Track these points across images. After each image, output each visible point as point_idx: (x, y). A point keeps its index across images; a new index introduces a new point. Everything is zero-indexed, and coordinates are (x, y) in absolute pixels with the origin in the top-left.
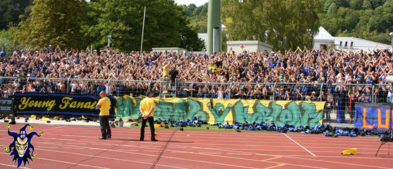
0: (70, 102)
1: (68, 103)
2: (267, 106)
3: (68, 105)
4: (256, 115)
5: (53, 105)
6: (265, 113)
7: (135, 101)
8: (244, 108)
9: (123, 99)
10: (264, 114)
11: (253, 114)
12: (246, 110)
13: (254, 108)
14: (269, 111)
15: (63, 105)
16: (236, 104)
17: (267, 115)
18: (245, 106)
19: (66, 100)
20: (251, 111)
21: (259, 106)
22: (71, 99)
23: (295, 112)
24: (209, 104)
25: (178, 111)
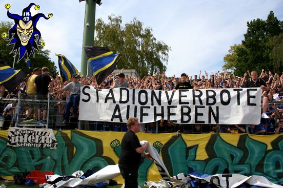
2: (235, 144)
4: (214, 162)
6: (232, 157)
8: (188, 149)
10: (229, 161)
11: (206, 161)
12: (191, 153)
13: (209, 148)
14: (239, 154)
16: (171, 142)
17: (237, 160)
18: (189, 144)
20: (202, 155)
21: (218, 143)
24: (115, 143)
25: (51, 157)
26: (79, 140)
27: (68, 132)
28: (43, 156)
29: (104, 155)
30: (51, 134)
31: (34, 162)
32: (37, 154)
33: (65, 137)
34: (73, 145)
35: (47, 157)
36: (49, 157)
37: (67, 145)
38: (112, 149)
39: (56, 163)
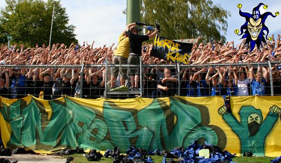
24: (223, 110)
25: (148, 128)
29: (210, 124)
35: (143, 128)
36: (145, 128)
38: (220, 117)
39: (154, 135)
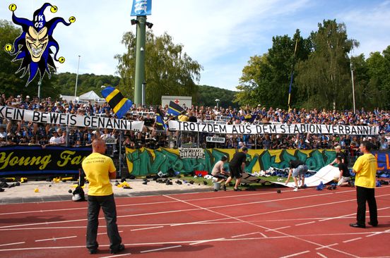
0: (72, 157)
1: (68, 158)
2: (293, 154)
3: (69, 161)
4: (283, 163)
5: (47, 162)
7: (153, 154)
9: (140, 152)
11: (280, 163)
12: (273, 159)
13: (281, 157)
15: (63, 161)
16: (263, 154)
18: (271, 155)
19: (67, 155)
20: (278, 160)
21: (285, 155)
22: (73, 153)
23: (319, 160)
26: (216, 154)
27: (210, 150)
28: (198, 163)
30: (202, 151)
31: (193, 167)
32: (195, 162)
33: (209, 152)
34: (213, 157)
37: (210, 157)
